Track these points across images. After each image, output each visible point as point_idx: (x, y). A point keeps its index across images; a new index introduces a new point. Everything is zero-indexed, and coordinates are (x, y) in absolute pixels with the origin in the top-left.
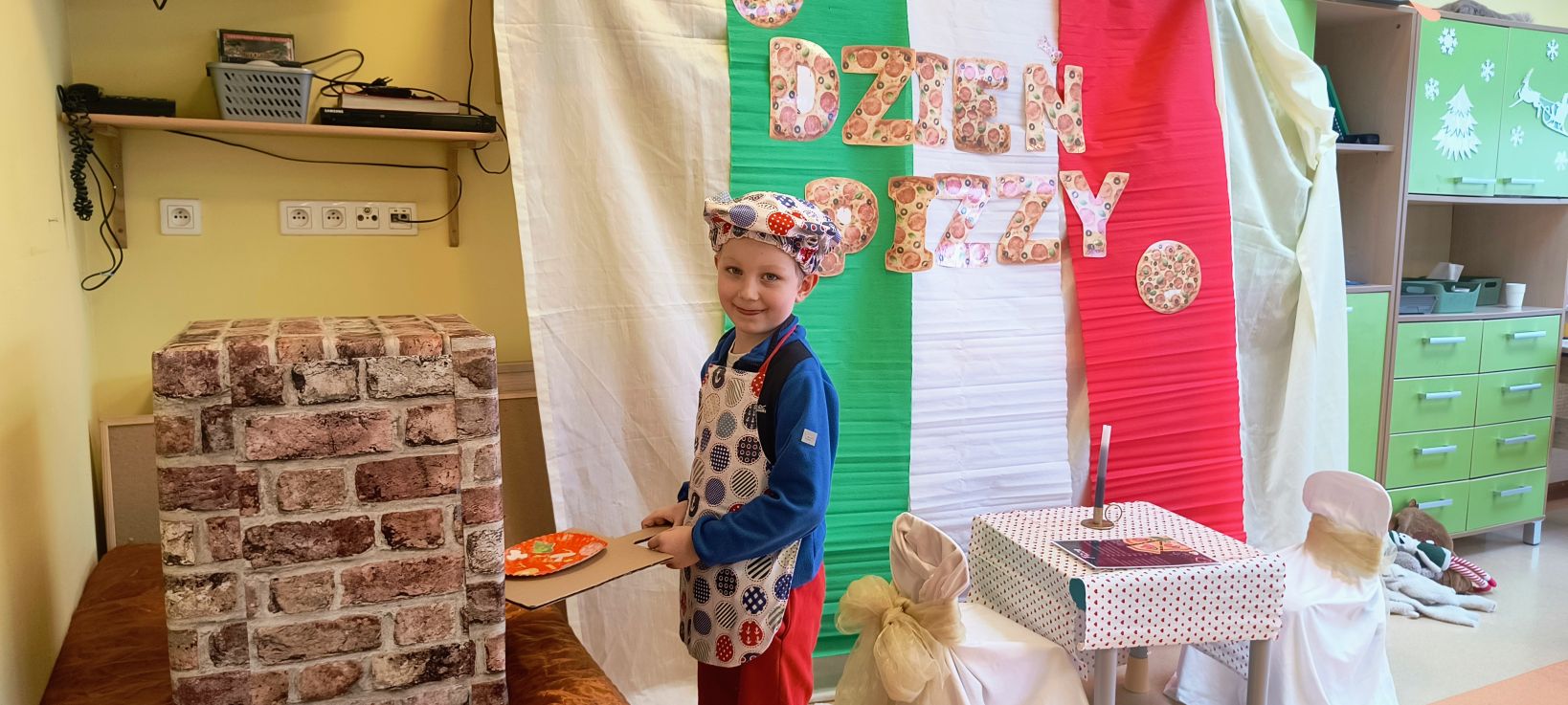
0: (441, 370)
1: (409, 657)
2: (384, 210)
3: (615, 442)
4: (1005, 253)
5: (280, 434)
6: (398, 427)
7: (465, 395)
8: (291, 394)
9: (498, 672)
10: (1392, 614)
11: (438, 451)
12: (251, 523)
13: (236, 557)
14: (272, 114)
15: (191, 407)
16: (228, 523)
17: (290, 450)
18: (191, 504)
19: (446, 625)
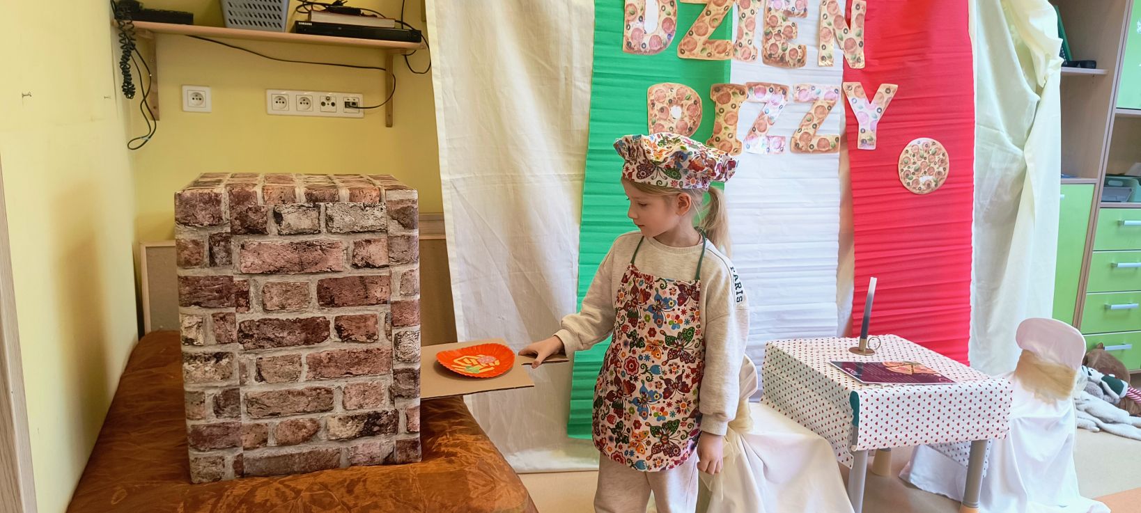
0: (379, 214)
1: (353, 418)
2: (340, 99)
3: (501, 274)
4: (797, 145)
5: (265, 255)
6: (347, 254)
7: (395, 233)
8: (272, 227)
9: (414, 433)
10: (1078, 427)
11: (375, 272)
12: (244, 317)
13: (232, 341)
14: (261, 25)
15: (202, 233)
16: (227, 317)
17: (271, 267)
18: (201, 303)
19: (379, 397)
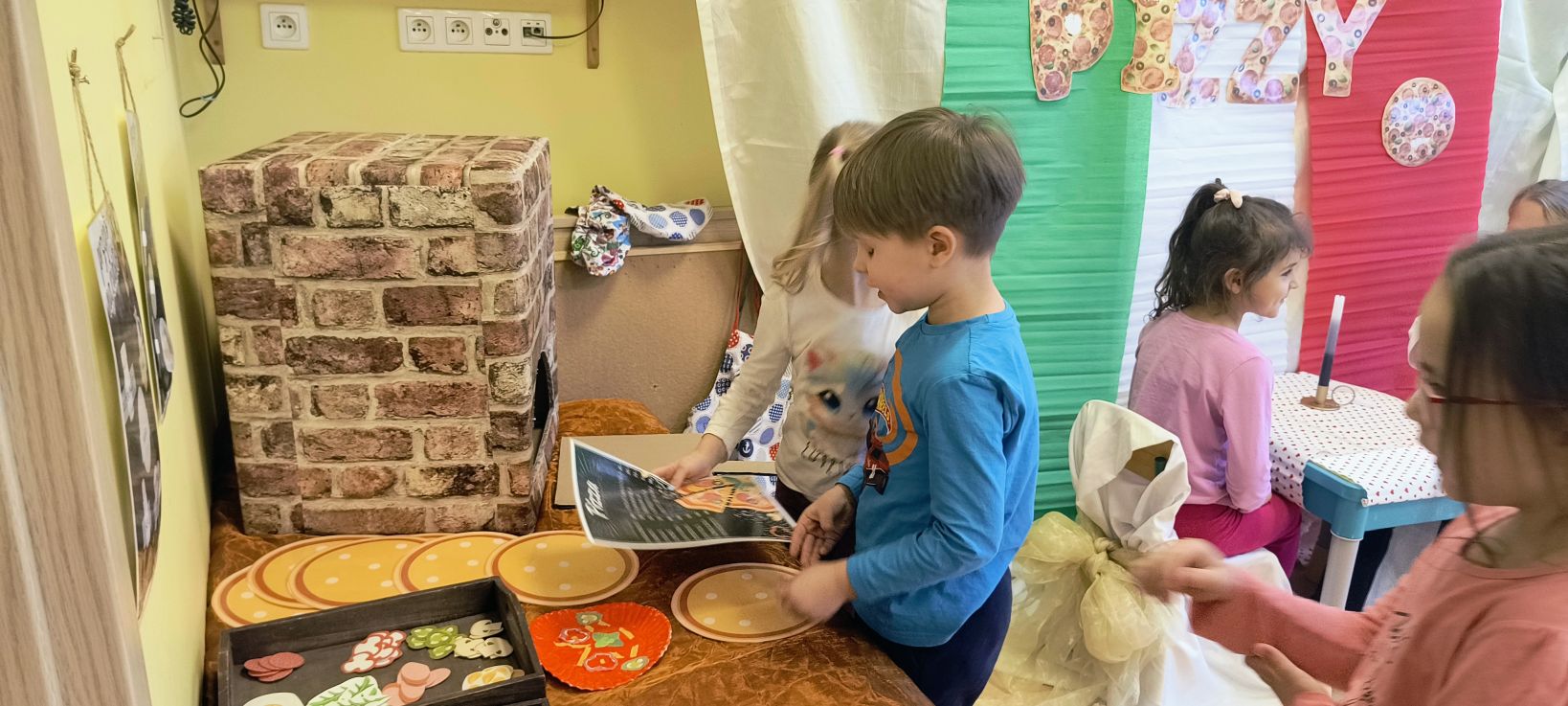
0: (461, 203)
1: (439, 471)
2: (515, 22)
4: (1235, 91)
5: (312, 253)
6: (421, 256)
7: (485, 229)
8: (319, 216)
9: (521, 496)
11: (459, 282)
12: (291, 333)
13: (279, 363)
15: (233, 222)
16: (271, 332)
17: (322, 269)
18: (238, 311)
19: (471, 446)
